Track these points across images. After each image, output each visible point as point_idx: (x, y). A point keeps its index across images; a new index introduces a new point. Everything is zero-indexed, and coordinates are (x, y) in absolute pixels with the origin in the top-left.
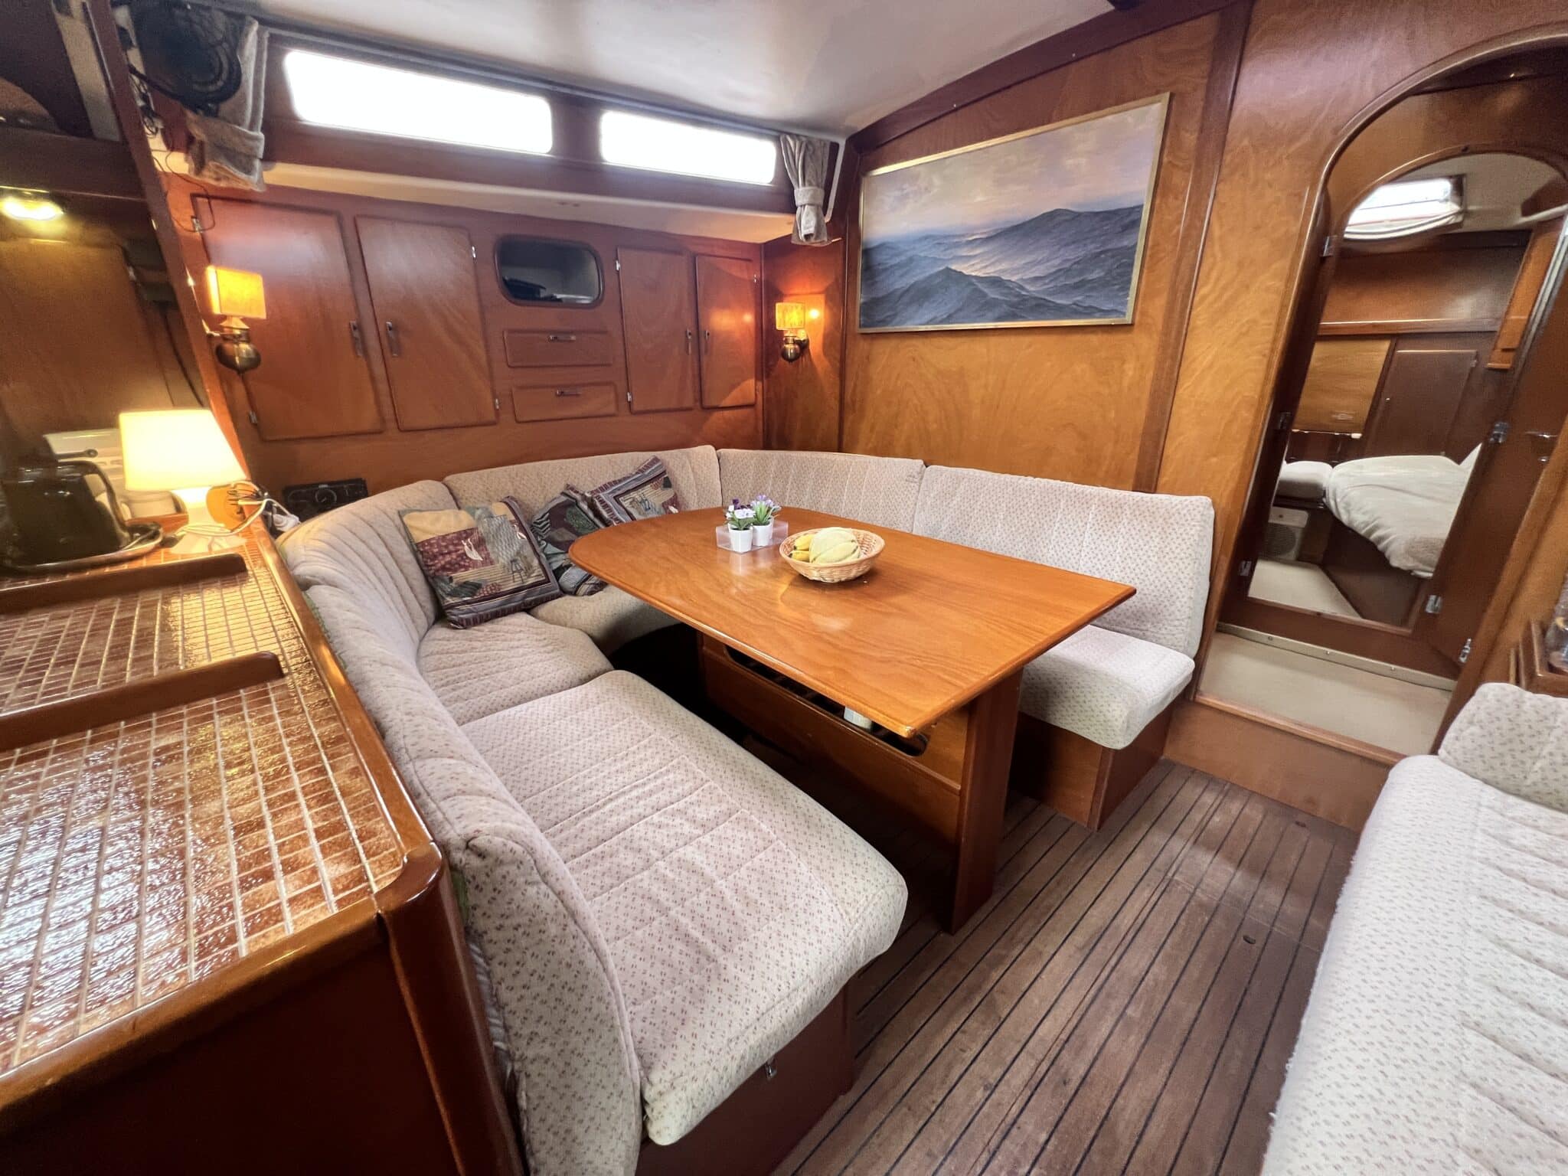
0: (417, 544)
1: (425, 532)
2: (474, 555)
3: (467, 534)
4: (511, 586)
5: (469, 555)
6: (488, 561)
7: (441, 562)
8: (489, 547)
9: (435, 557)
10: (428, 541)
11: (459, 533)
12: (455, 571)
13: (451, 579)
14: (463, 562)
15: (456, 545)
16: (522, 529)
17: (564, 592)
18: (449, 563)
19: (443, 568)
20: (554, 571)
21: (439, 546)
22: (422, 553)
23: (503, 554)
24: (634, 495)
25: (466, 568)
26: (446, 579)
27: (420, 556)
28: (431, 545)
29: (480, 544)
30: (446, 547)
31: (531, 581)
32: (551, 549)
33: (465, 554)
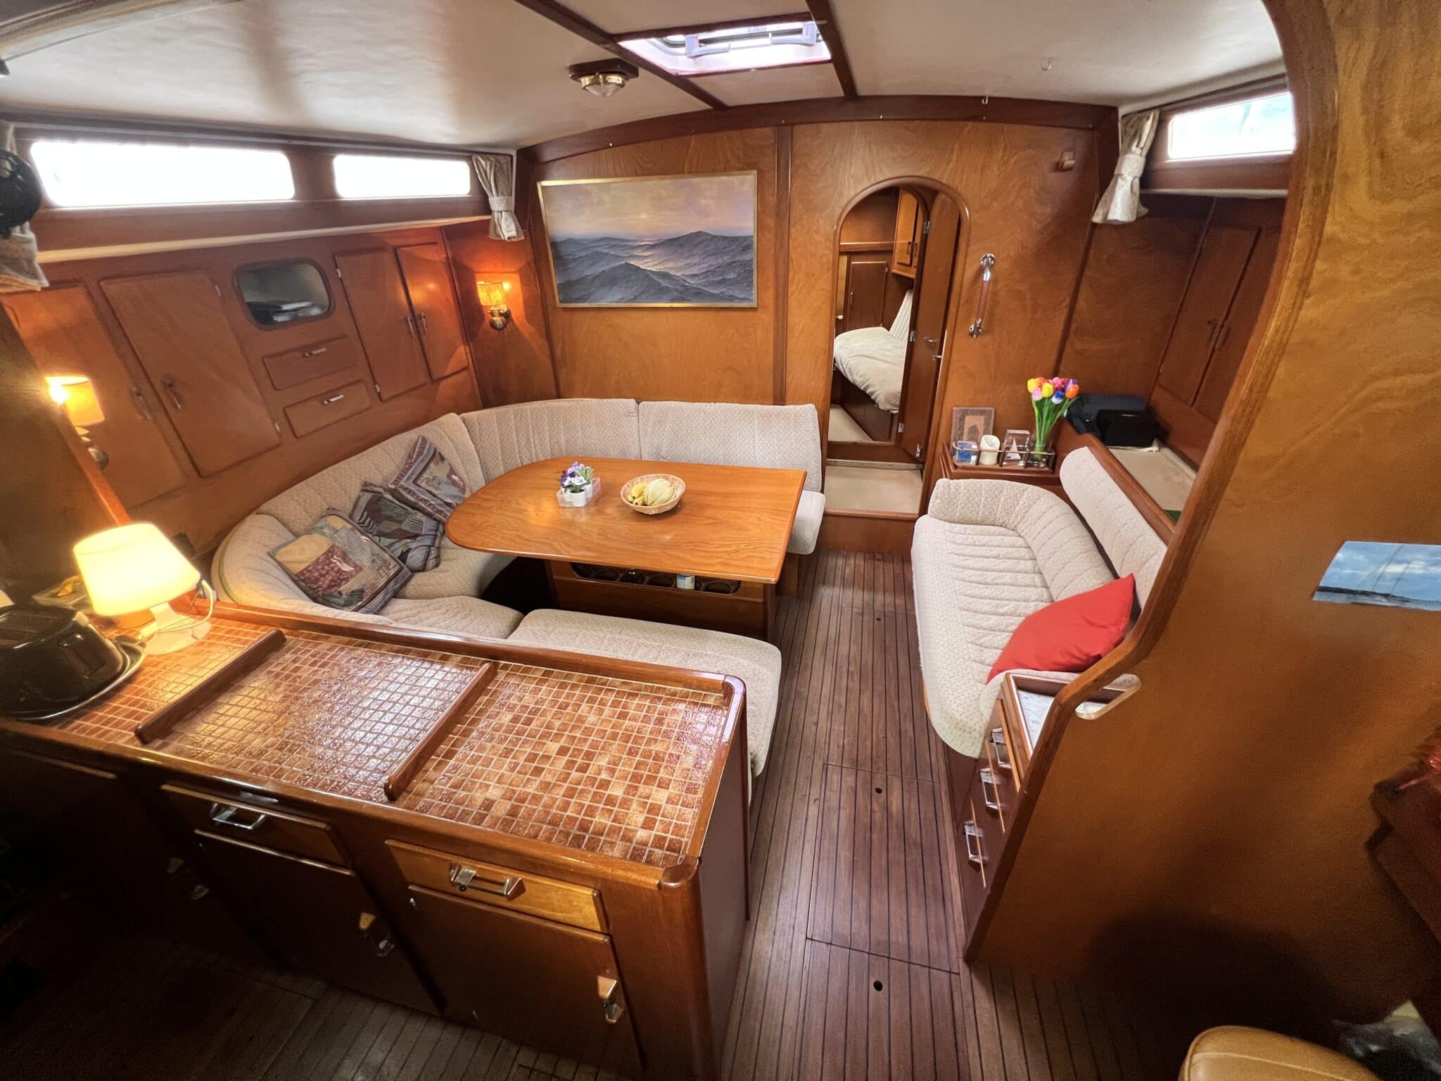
0: (296, 575)
1: (301, 562)
2: (346, 568)
3: (330, 553)
4: (383, 581)
5: (344, 569)
6: (358, 569)
7: (325, 582)
8: (351, 556)
9: (317, 580)
10: (306, 569)
11: (325, 553)
12: (339, 585)
13: (340, 593)
14: (341, 578)
15: (328, 565)
16: (363, 534)
17: (414, 571)
18: (332, 580)
19: (330, 587)
20: (399, 558)
21: (317, 570)
22: (303, 581)
23: (364, 559)
24: (425, 475)
25: (347, 580)
26: (336, 594)
27: (303, 584)
28: (310, 571)
29: (345, 558)
30: (323, 569)
31: (392, 573)
32: (387, 541)
33: (339, 569)
